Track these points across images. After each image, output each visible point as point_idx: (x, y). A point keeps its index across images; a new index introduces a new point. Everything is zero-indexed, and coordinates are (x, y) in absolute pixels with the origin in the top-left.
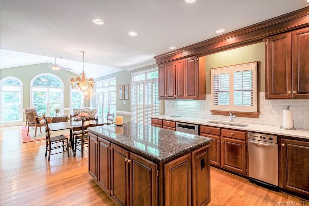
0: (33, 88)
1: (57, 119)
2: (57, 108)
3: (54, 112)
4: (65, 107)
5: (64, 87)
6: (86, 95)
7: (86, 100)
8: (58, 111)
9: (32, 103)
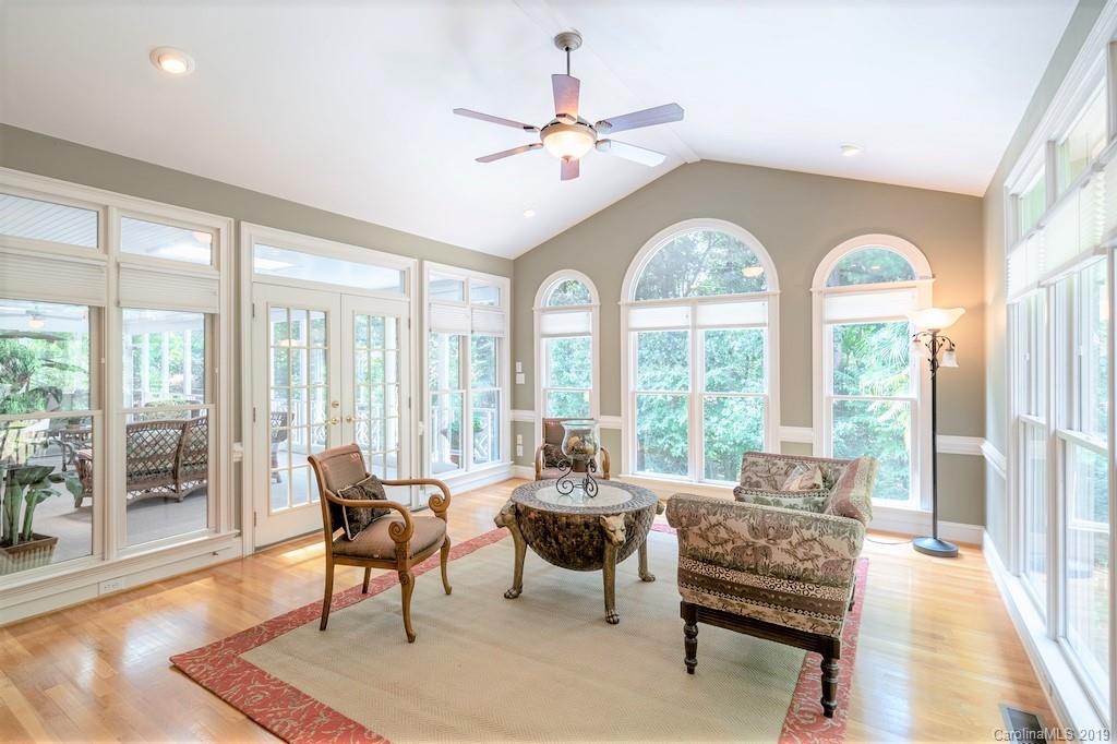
0: (634, 312)
4: (782, 424)
5: (779, 292)
6: (934, 336)
7: (934, 379)
8: (579, 457)
9: (631, 389)
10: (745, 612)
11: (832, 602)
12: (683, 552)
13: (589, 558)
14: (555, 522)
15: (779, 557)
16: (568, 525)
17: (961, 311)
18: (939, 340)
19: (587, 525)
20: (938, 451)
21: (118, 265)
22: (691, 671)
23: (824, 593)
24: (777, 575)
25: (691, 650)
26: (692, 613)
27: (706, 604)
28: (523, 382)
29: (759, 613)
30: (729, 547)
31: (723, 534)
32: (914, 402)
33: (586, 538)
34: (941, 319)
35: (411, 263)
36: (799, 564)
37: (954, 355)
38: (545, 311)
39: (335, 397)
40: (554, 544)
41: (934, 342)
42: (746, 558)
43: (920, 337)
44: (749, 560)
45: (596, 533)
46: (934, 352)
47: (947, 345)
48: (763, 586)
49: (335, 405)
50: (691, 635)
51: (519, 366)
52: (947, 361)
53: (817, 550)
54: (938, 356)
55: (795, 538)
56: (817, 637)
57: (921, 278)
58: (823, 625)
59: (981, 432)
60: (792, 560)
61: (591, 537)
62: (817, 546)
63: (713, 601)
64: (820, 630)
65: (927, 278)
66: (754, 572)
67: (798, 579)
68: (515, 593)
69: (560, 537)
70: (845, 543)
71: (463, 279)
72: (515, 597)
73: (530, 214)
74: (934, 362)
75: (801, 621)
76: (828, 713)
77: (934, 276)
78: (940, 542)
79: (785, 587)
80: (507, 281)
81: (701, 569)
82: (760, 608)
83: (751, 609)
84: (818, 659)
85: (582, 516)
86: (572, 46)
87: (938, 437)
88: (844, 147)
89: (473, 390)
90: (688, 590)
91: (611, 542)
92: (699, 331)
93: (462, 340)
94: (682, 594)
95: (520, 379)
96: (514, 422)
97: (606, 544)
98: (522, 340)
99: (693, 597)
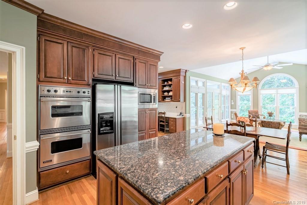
0: (261, 91)
1: (266, 123)
2: (270, 111)
3: (267, 115)
4: (299, 112)
5: (299, 87)
8: (271, 115)
9: (261, 105)
12: (300, 125)
21: (199, 88)
22: (300, 141)
25: (300, 138)
26: (301, 133)
27: (304, 132)
28: (233, 104)
33: (277, 125)
35: (220, 83)
50: (301, 136)
51: (232, 101)
81: (304, 127)
85: (276, 122)
89: (226, 105)
90: (301, 130)
91: (282, 126)
92: (278, 95)
93: (224, 96)
94: (299, 131)
95: (233, 103)
96: (231, 112)
97: (280, 126)
98: (233, 96)
99: (301, 131)
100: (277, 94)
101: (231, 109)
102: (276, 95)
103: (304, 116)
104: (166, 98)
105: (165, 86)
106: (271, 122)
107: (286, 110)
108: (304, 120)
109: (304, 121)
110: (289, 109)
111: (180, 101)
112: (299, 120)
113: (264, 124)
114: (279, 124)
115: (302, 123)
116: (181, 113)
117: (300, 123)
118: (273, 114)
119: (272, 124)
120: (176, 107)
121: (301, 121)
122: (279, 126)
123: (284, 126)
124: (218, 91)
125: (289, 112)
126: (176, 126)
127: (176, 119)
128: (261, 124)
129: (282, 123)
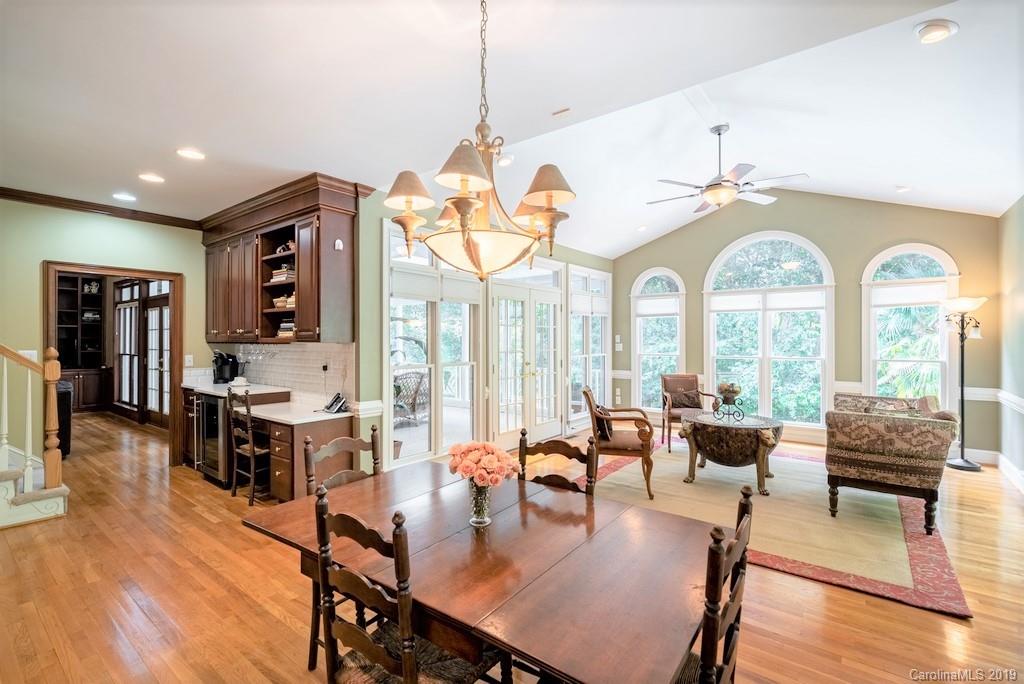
0: (713, 299)
1: (708, 433)
2: (729, 382)
4: (836, 379)
5: (834, 284)
6: (963, 317)
7: (962, 347)
8: (729, 395)
9: (712, 353)
10: (874, 478)
11: (934, 469)
12: (830, 445)
13: (747, 456)
14: (727, 433)
15: (900, 445)
16: (736, 435)
17: (984, 299)
18: (967, 320)
19: (749, 435)
20: (966, 398)
21: (442, 276)
22: (833, 515)
23: (931, 464)
24: (898, 455)
25: (834, 502)
26: (834, 481)
27: (846, 475)
28: (621, 349)
29: (883, 477)
30: (865, 440)
31: (867, 431)
32: (943, 365)
33: (748, 443)
34: (969, 305)
35: (562, 265)
36: (913, 448)
37: (979, 330)
38: (638, 297)
39: (527, 360)
40: (725, 447)
41: (962, 321)
42: (876, 447)
43: (951, 317)
44: (879, 446)
45: (754, 440)
46: (963, 328)
47: (973, 323)
48: (888, 462)
49: (528, 364)
50: (833, 494)
51: (618, 338)
52: (973, 334)
53: (931, 437)
54: (965, 331)
55: (916, 431)
56: (924, 490)
57: (950, 275)
58: (928, 482)
59: (997, 384)
60: (909, 446)
61: (751, 442)
62: (930, 435)
63: (852, 472)
64: (925, 486)
65: (954, 275)
66: (883, 454)
67: (912, 457)
68: (690, 479)
69: (731, 442)
70: (949, 433)
71: (587, 275)
72: (691, 482)
73: (643, 229)
74: (963, 337)
75: (913, 481)
76: (929, 532)
77: (960, 274)
78: (967, 461)
79: (903, 462)
80: (611, 275)
81: (845, 454)
82: (885, 475)
83: (879, 475)
84: (923, 501)
85: (745, 429)
86: (722, 132)
87: (965, 389)
88: (899, 187)
89: (592, 355)
90: (834, 468)
91: (766, 445)
92: (768, 313)
93: (585, 319)
94: (829, 470)
95: (619, 347)
96: (614, 379)
97: (761, 447)
98: (620, 319)
99: (838, 472)
100: (765, 310)
101: (613, 368)
102: (760, 313)
103: (849, 399)
104: (282, 325)
105: (276, 264)
106: (727, 430)
107: (805, 367)
108: (846, 422)
109: (847, 430)
110: (811, 366)
111: (319, 335)
112: (829, 425)
113: (702, 437)
114: (758, 436)
115: (840, 438)
116: (337, 398)
117: (831, 435)
118: (736, 393)
119: (731, 436)
120: (325, 368)
121: (835, 430)
122: (758, 446)
123: (774, 445)
124: (555, 297)
125: (812, 374)
126: (293, 461)
127: (291, 427)
128: (691, 437)
129: (769, 434)
